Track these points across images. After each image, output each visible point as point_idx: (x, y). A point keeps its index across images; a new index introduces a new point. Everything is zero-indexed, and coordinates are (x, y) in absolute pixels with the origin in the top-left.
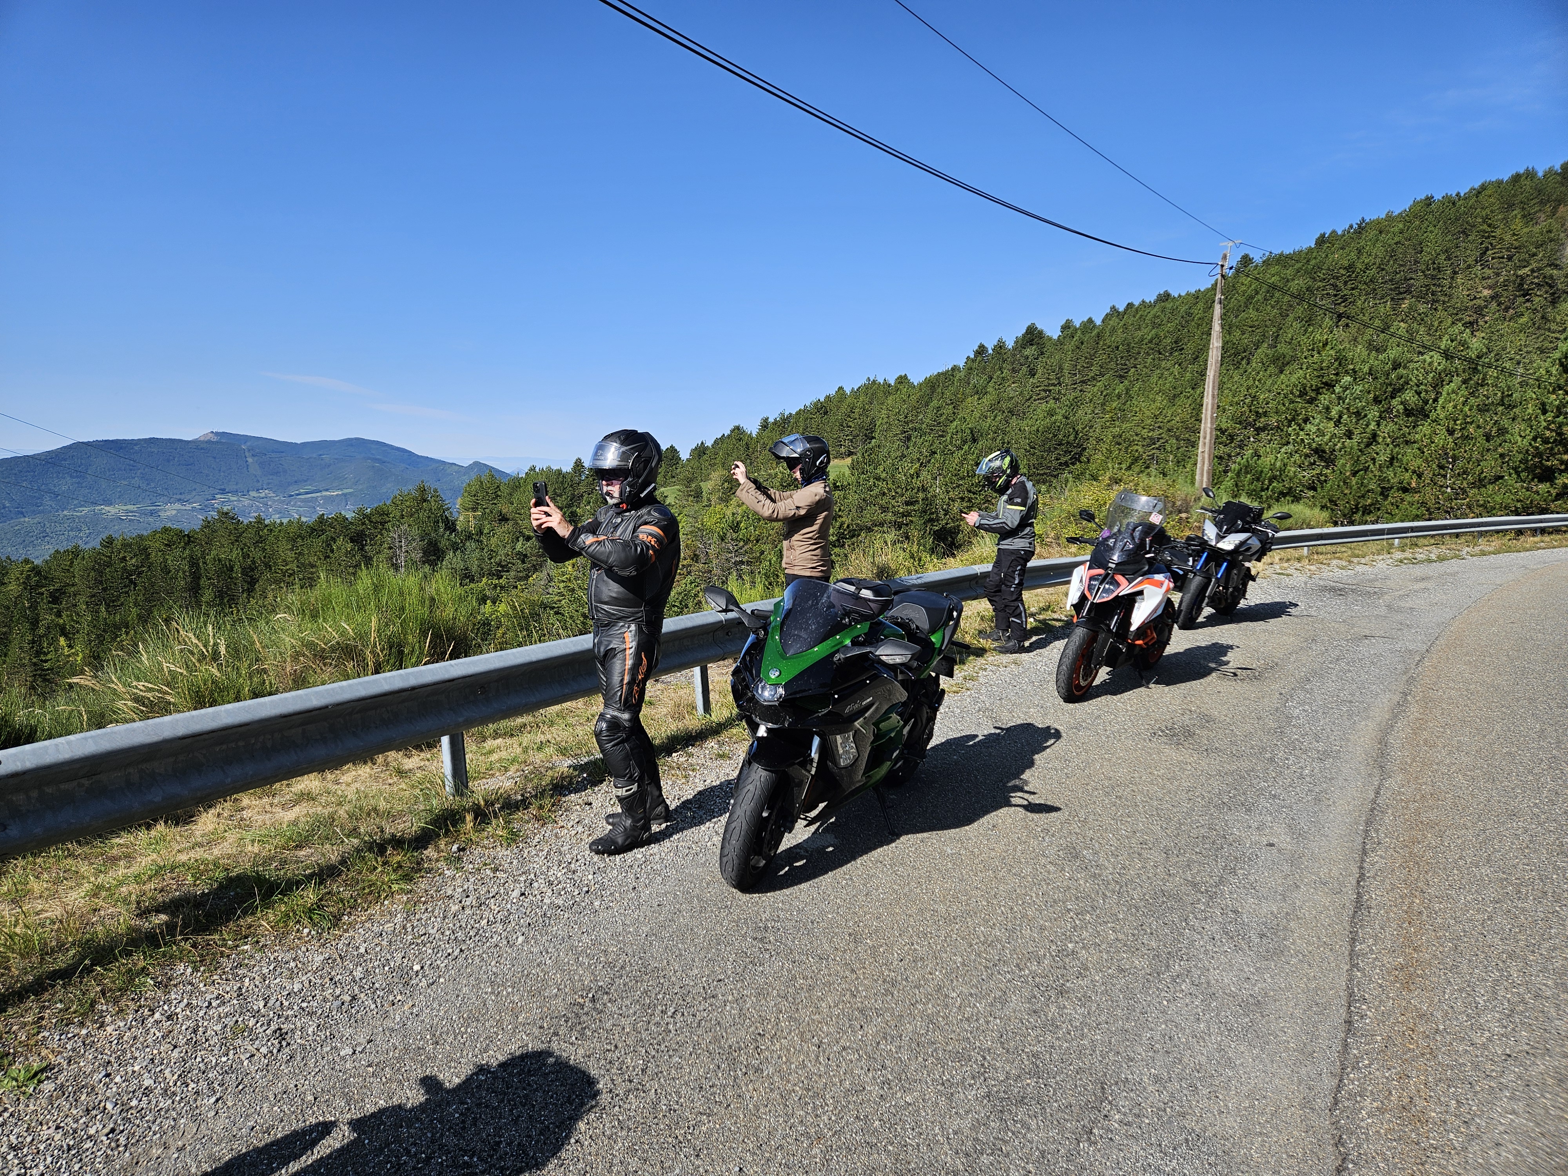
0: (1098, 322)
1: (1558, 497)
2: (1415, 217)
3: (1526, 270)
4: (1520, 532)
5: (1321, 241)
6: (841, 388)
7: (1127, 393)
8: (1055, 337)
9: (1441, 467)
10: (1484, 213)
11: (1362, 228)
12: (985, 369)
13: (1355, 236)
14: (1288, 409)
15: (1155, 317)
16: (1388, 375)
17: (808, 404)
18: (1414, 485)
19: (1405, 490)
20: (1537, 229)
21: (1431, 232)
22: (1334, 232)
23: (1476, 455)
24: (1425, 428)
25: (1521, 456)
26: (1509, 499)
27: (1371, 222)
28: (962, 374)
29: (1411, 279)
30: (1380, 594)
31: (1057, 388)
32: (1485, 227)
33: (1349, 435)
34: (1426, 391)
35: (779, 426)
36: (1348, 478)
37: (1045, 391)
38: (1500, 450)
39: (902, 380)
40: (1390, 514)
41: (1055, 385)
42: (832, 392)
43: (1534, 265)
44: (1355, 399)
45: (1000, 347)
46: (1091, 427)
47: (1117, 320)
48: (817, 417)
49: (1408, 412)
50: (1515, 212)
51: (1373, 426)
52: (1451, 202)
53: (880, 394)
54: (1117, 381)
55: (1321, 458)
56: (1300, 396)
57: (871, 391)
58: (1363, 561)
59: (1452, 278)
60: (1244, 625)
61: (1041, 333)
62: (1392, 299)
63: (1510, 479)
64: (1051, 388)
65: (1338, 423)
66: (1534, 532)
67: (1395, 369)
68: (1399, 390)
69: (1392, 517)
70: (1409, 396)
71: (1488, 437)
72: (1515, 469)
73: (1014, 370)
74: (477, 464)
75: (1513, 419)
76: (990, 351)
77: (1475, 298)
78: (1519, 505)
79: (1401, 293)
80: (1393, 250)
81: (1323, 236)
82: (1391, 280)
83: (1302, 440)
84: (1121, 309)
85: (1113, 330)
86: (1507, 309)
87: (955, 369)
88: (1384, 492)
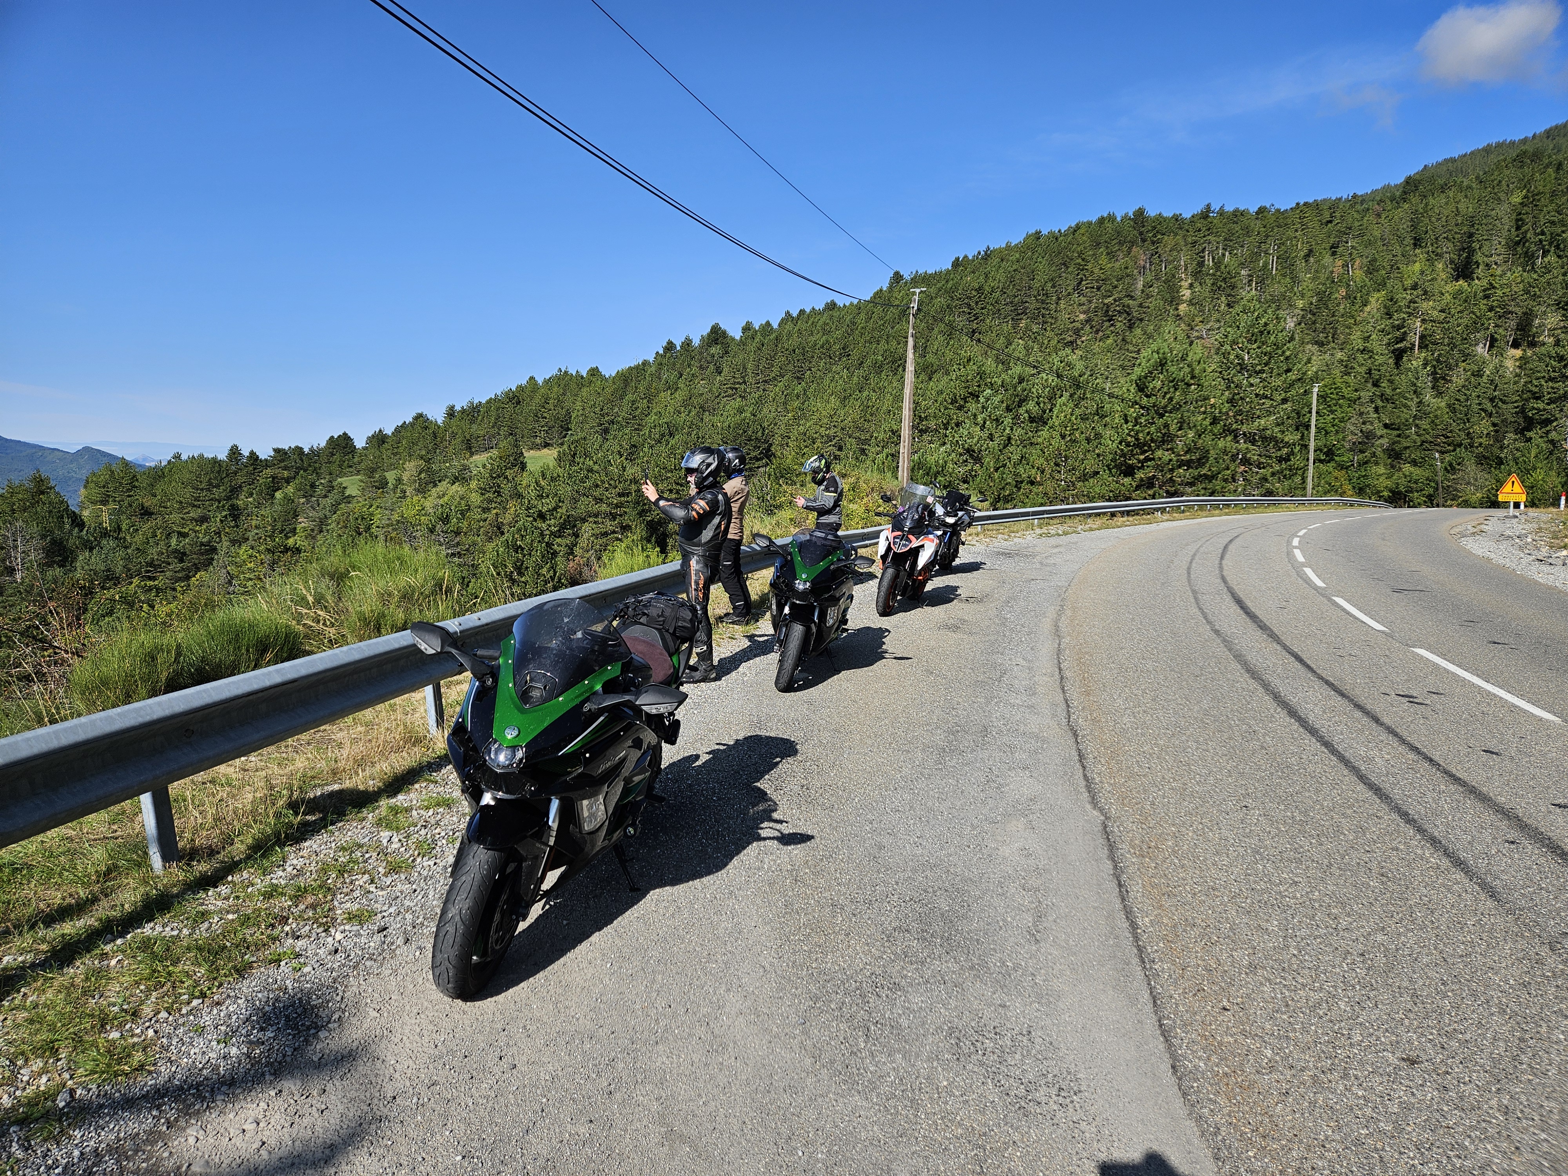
0: (775, 325)
1: (1138, 488)
2: (1028, 248)
3: (1111, 299)
4: (1113, 515)
5: (956, 263)
6: (532, 378)
7: (805, 394)
8: (738, 338)
9: (1057, 465)
10: (1079, 249)
11: (988, 255)
12: (674, 364)
13: (982, 262)
14: (943, 414)
15: (826, 324)
16: (1015, 387)
17: (499, 393)
18: (1038, 479)
19: (1032, 483)
20: (1117, 265)
21: (1041, 262)
22: (966, 257)
23: (1081, 456)
24: (1044, 433)
25: (1111, 456)
26: (1104, 490)
27: (995, 250)
28: (653, 369)
29: (1026, 302)
30: (1034, 556)
31: (743, 386)
32: (1080, 261)
33: (991, 437)
34: (1044, 403)
35: (468, 415)
36: (992, 473)
37: (732, 388)
38: (1097, 451)
39: (594, 372)
40: (1023, 502)
41: (741, 384)
42: (524, 382)
43: (1116, 296)
44: (995, 408)
45: (687, 343)
46: (776, 424)
47: (792, 325)
48: (510, 407)
49: (1032, 420)
50: (1101, 250)
51: (1008, 431)
52: (1055, 237)
53: (573, 386)
54: (796, 382)
55: (971, 456)
56: (952, 403)
57: (563, 383)
58: (1017, 535)
59: (1057, 303)
60: (959, 575)
61: (724, 333)
62: (1012, 319)
63: (1105, 475)
64: (737, 386)
65: (983, 427)
66: (1123, 513)
67: (1020, 383)
68: (1024, 401)
69: (1024, 505)
70: (1031, 405)
71: (1088, 440)
72: (1108, 466)
73: (701, 367)
74: (87, 450)
75: (1105, 426)
76: (678, 348)
77: (1074, 321)
78: (1111, 494)
79: (1019, 314)
80: (1012, 277)
81: (957, 259)
82: (1011, 303)
83: (957, 441)
84: (795, 315)
85: (790, 335)
86: (1097, 332)
87: (645, 363)
88: (1018, 485)
